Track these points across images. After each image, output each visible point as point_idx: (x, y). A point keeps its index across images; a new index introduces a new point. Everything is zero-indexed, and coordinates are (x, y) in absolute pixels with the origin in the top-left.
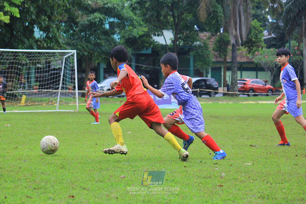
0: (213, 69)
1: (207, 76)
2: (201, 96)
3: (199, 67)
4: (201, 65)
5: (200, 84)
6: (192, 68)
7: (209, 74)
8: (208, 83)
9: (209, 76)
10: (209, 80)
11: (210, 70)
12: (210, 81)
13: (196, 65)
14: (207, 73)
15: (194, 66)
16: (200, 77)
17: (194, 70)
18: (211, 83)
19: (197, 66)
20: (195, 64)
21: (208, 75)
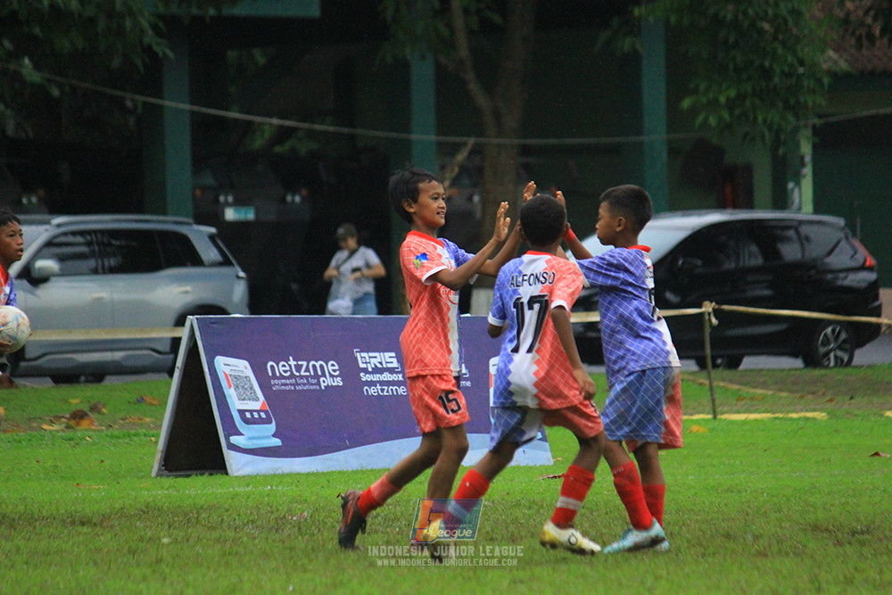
0: (827, 139)
1: (781, 201)
2: (733, 363)
3: (712, 121)
4: (731, 105)
5: (729, 265)
6: (655, 134)
7: (797, 178)
8: (790, 252)
9: (803, 194)
10: (797, 225)
11: (806, 149)
12: (804, 241)
13: (694, 111)
14: (783, 172)
15: (676, 119)
16: (721, 205)
17: (673, 151)
18: (814, 251)
19: (700, 118)
20: (686, 103)
21: (791, 185)
